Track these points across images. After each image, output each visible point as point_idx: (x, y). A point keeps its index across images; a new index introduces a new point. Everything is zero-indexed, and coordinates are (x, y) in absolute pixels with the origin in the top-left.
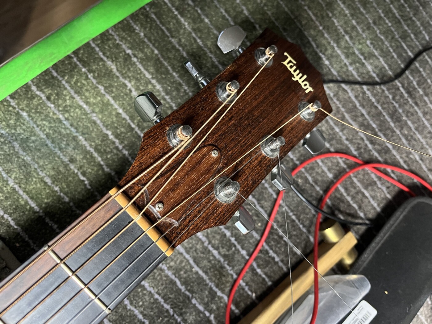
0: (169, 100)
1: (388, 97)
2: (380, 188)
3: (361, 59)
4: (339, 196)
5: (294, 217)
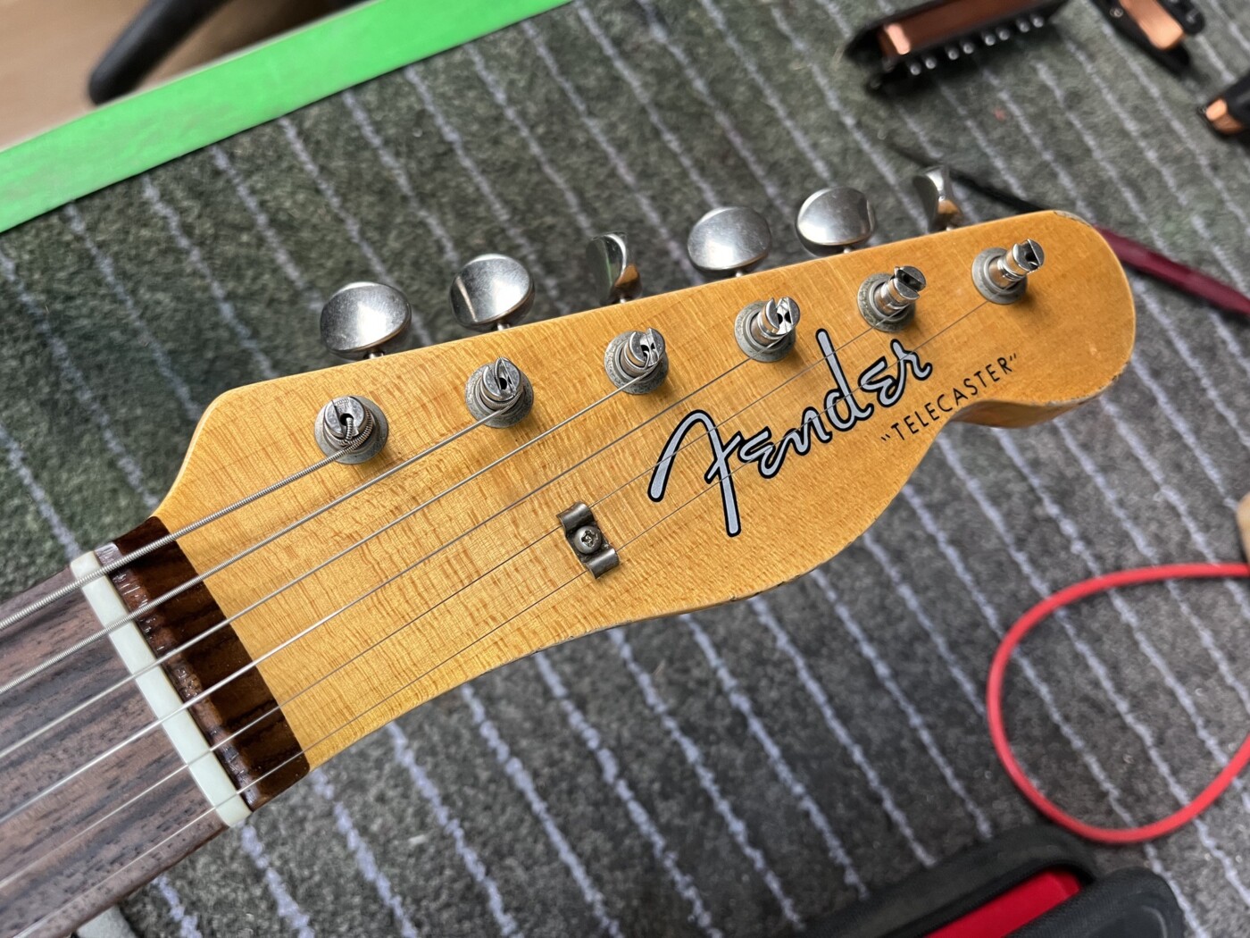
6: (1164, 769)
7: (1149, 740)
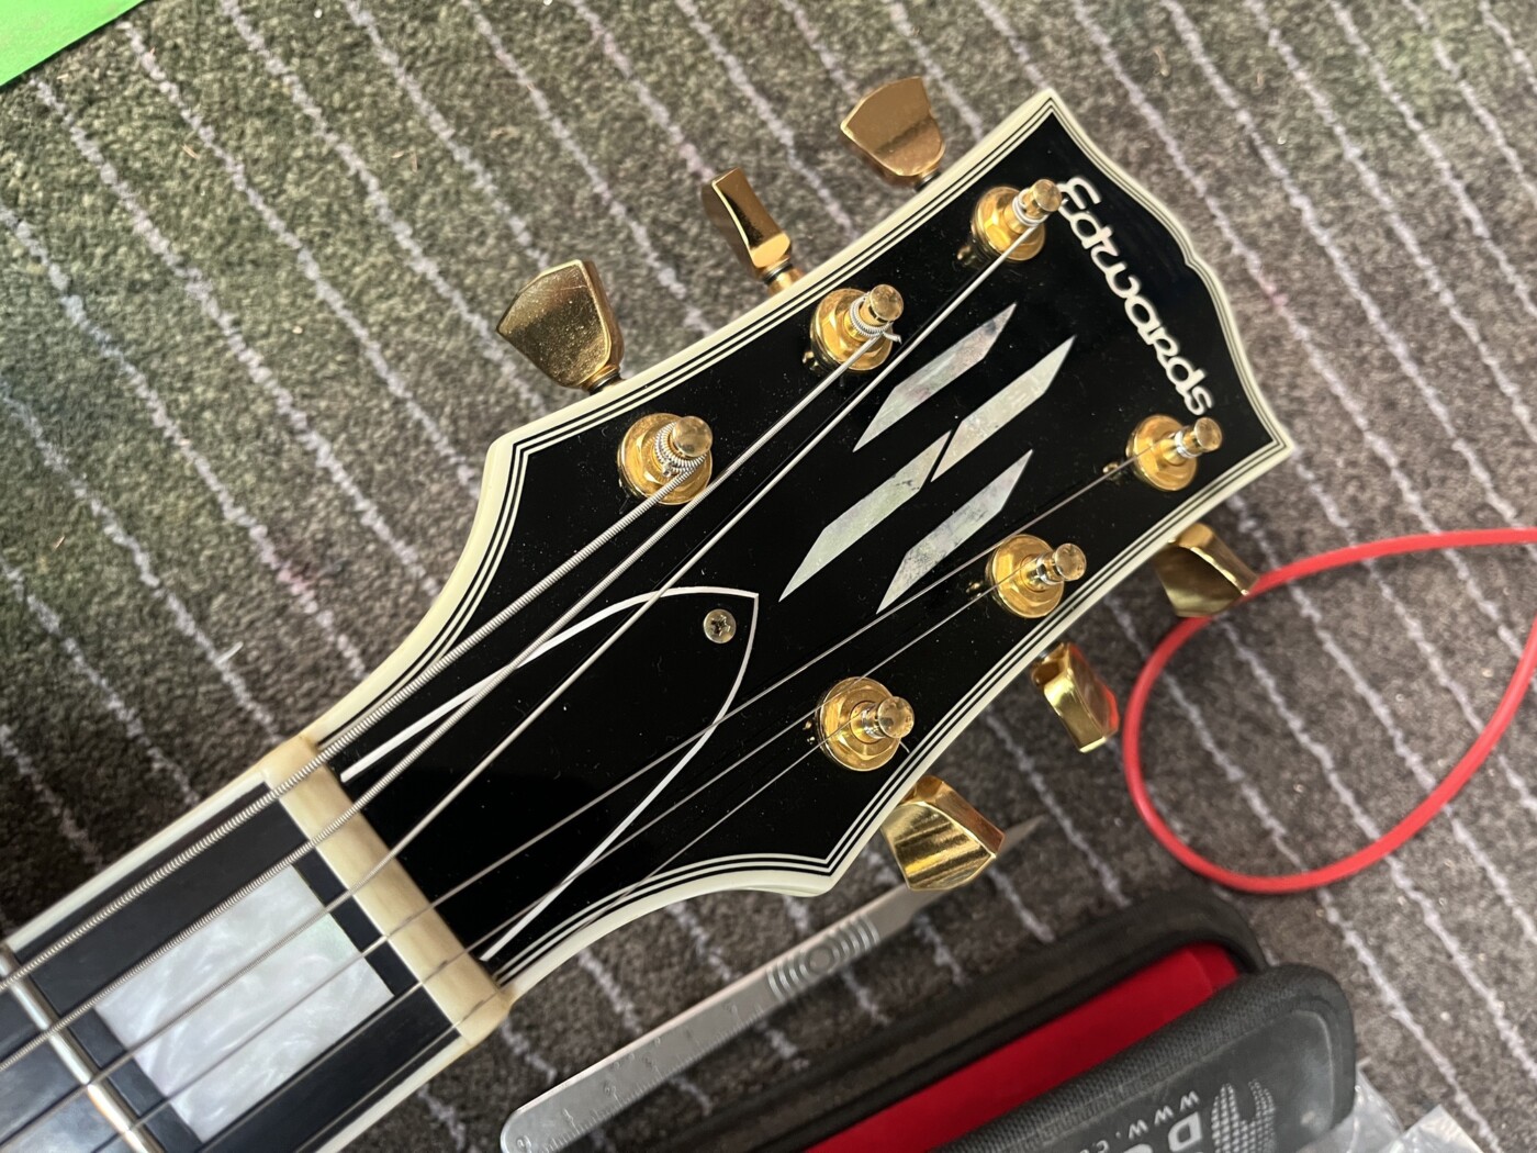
0: (524, 239)
1: (1512, 288)
2: (1447, 690)
3: (1401, 115)
4: (1253, 707)
5: (1038, 781)
6: (1347, 797)
7: (1328, 763)
